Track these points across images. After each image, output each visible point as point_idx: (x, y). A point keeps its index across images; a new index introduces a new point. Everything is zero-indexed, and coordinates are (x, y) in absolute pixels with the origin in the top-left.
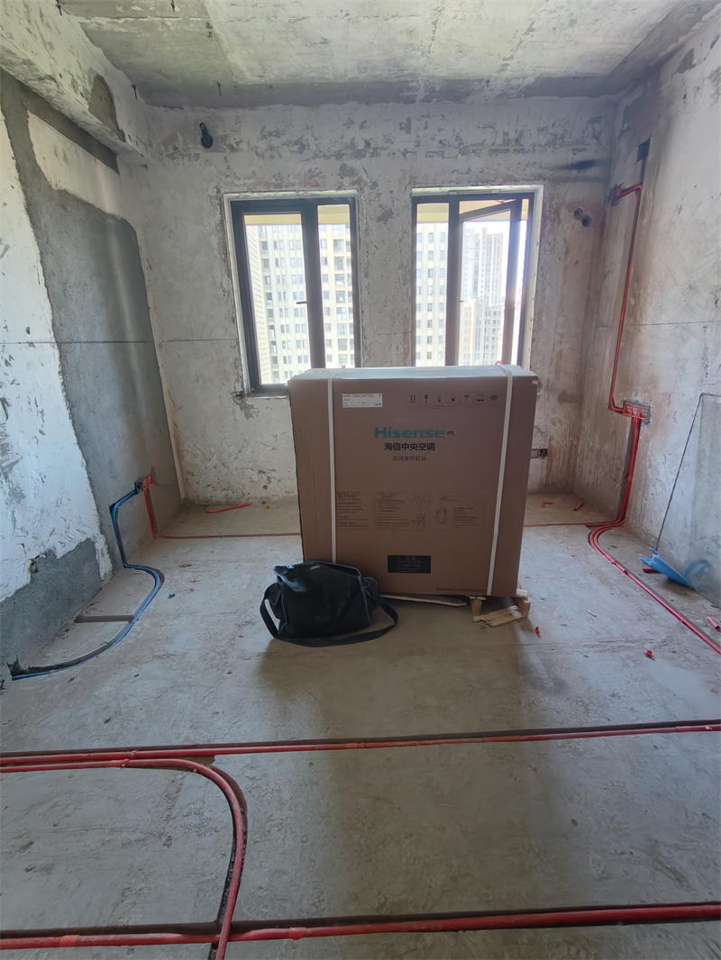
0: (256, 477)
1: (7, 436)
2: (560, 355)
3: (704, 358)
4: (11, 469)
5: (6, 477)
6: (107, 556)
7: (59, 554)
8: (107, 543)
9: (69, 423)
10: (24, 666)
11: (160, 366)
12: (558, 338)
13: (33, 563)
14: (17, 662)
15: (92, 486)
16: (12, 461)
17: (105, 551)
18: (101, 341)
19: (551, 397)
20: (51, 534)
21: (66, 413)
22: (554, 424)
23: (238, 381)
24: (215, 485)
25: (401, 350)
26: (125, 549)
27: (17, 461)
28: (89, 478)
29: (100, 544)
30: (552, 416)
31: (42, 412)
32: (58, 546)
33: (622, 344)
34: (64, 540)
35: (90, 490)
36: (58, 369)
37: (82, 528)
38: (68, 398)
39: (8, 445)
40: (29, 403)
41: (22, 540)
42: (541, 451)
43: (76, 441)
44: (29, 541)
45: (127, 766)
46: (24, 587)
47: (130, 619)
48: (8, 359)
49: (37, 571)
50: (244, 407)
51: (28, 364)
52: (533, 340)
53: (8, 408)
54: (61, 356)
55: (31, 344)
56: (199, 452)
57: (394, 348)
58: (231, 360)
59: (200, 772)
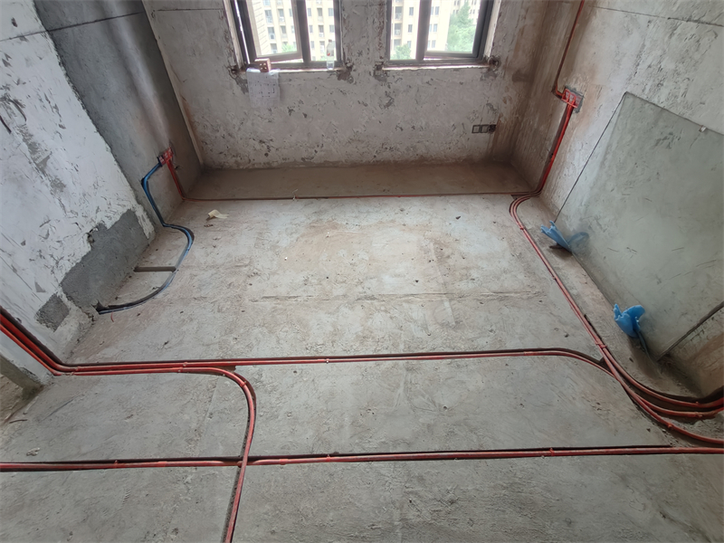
0: (258, 146)
1: (32, 136)
2: (522, 31)
3: (639, 56)
4: (45, 165)
5: (44, 173)
6: (147, 221)
7: (108, 225)
8: (145, 210)
9: (84, 113)
10: (104, 304)
11: (157, 38)
12: (523, 12)
13: (89, 236)
14: (99, 303)
15: (121, 167)
16: (44, 157)
17: (145, 217)
18: (91, 19)
19: (507, 76)
20: (97, 211)
21: (78, 104)
22: (505, 102)
23: (231, 55)
24: (226, 152)
25: (377, 24)
26: (161, 212)
27: (48, 157)
28: (116, 160)
29: (140, 212)
30: (505, 95)
31: (56, 107)
32: (106, 220)
33: (577, 25)
34: (109, 215)
35: (120, 170)
36: (56, 60)
37: (121, 203)
38: (75, 89)
39: (35, 143)
40: (41, 100)
41: (75, 220)
42: (491, 126)
43: (95, 129)
44: (81, 220)
45: (182, 372)
46: (88, 254)
47: (173, 269)
48: (5, 59)
49: (94, 241)
50: (240, 82)
51: (27, 60)
52: (500, 15)
53: (23, 109)
54: (56, 46)
55: (22, 37)
56: (207, 124)
57: (370, 21)
58: (221, 33)
59: (227, 376)
